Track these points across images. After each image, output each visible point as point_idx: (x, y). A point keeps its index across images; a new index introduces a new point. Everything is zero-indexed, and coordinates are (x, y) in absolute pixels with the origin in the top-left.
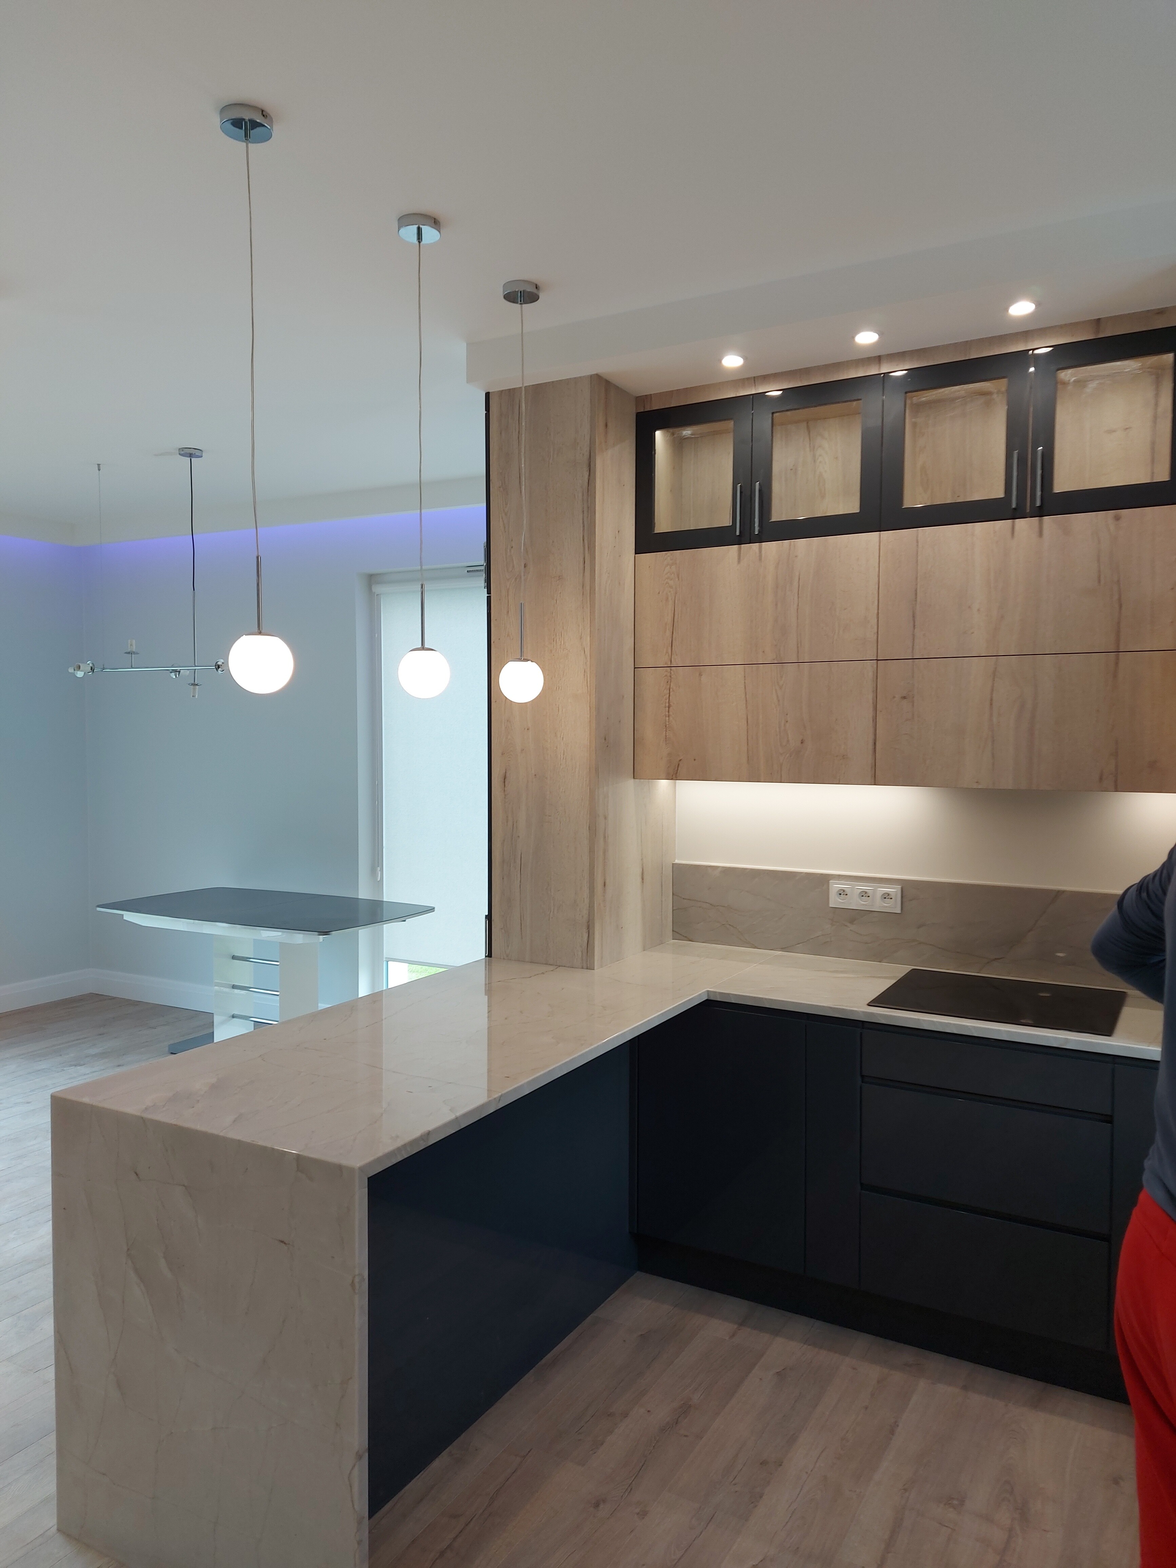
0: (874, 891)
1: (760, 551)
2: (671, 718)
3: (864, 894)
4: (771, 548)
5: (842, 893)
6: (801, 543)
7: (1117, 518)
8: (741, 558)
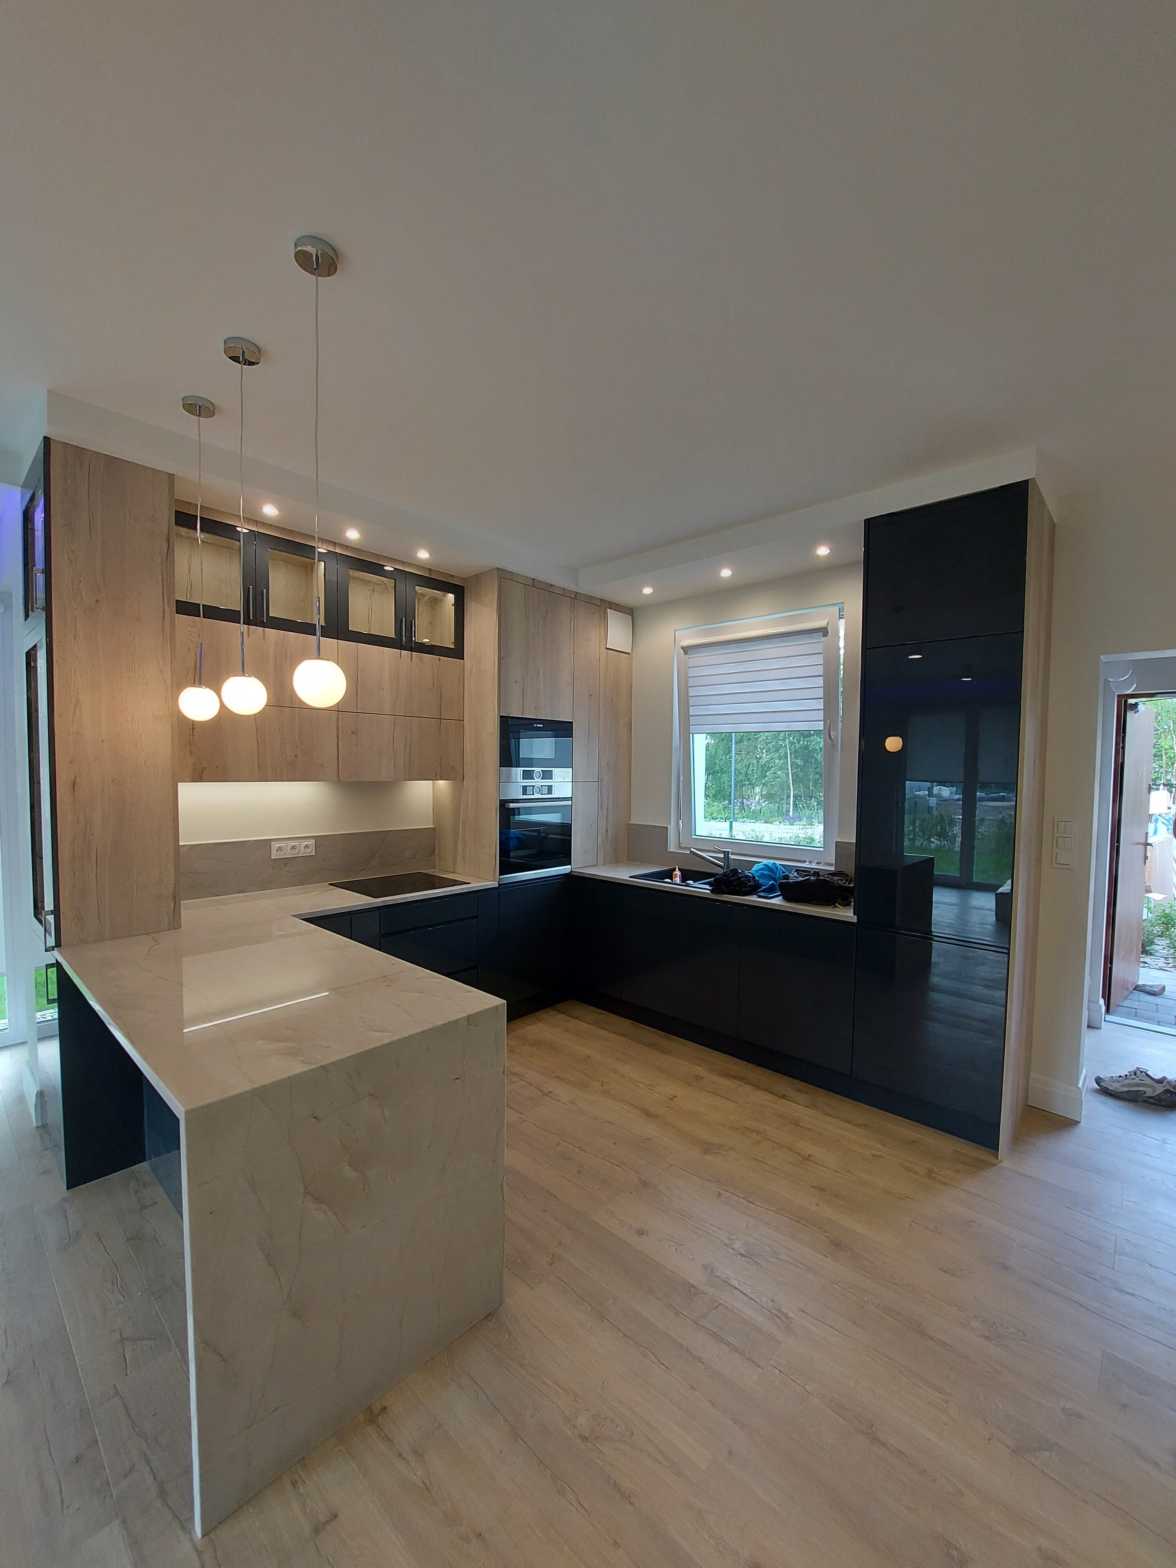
0: (300, 845)
1: (264, 633)
2: (195, 738)
3: (293, 847)
4: (272, 633)
5: (280, 849)
6: (292, 634)
7: (439, 660)
8: (250, 634)
